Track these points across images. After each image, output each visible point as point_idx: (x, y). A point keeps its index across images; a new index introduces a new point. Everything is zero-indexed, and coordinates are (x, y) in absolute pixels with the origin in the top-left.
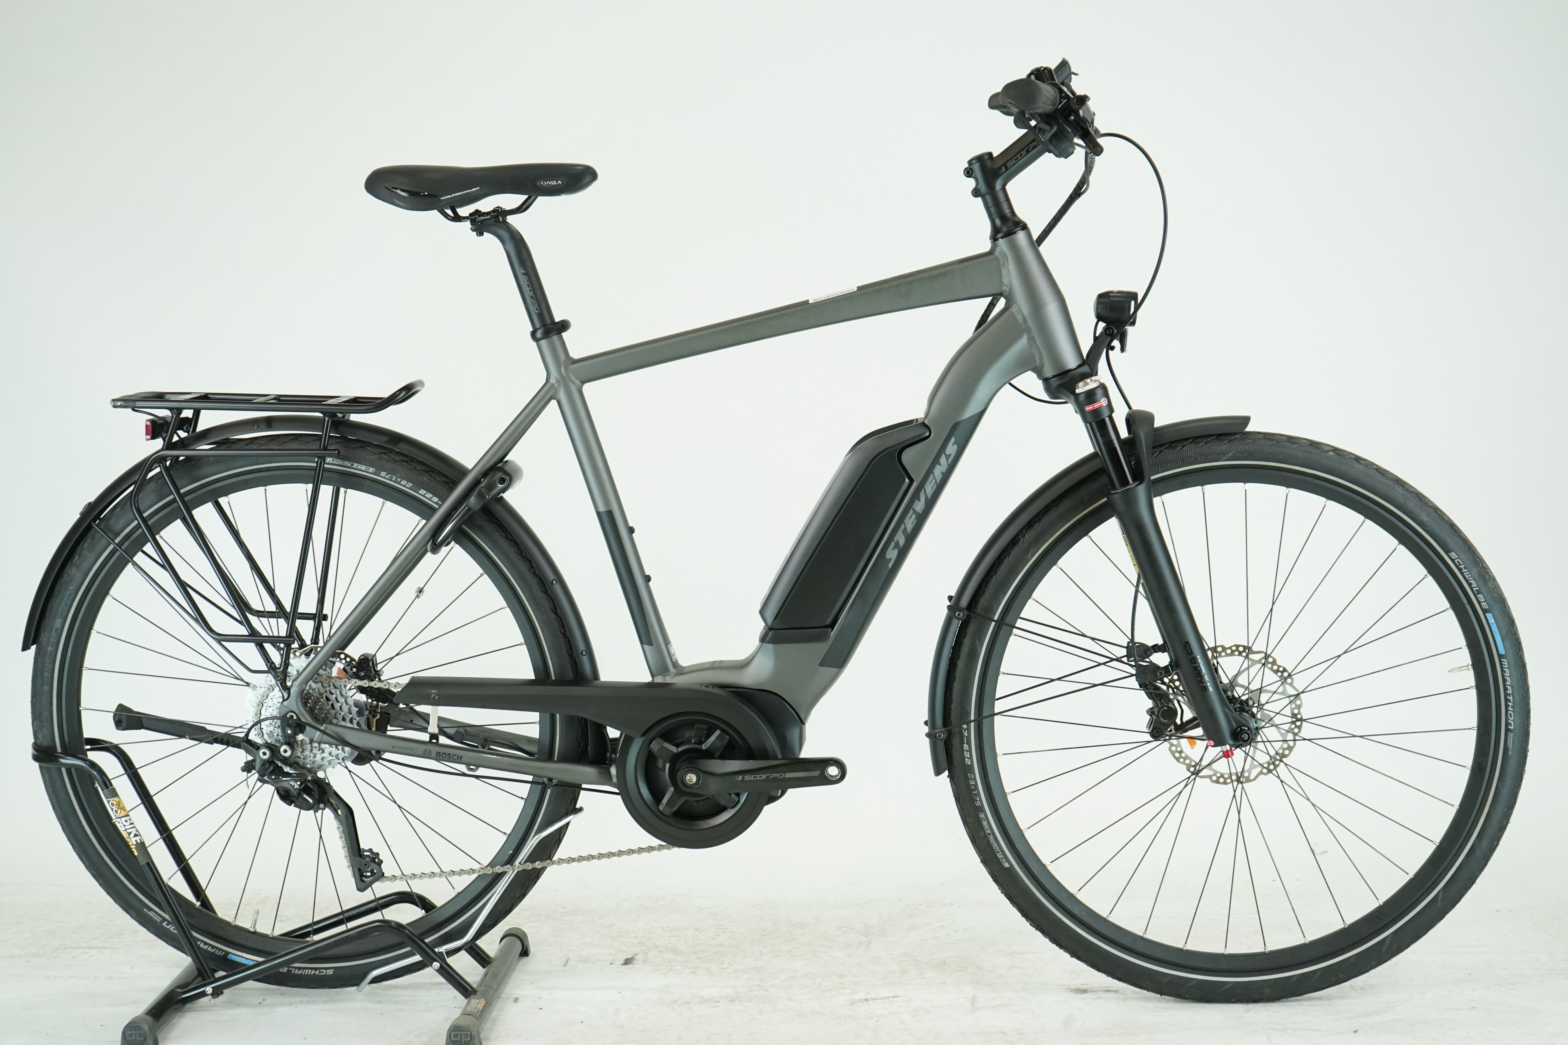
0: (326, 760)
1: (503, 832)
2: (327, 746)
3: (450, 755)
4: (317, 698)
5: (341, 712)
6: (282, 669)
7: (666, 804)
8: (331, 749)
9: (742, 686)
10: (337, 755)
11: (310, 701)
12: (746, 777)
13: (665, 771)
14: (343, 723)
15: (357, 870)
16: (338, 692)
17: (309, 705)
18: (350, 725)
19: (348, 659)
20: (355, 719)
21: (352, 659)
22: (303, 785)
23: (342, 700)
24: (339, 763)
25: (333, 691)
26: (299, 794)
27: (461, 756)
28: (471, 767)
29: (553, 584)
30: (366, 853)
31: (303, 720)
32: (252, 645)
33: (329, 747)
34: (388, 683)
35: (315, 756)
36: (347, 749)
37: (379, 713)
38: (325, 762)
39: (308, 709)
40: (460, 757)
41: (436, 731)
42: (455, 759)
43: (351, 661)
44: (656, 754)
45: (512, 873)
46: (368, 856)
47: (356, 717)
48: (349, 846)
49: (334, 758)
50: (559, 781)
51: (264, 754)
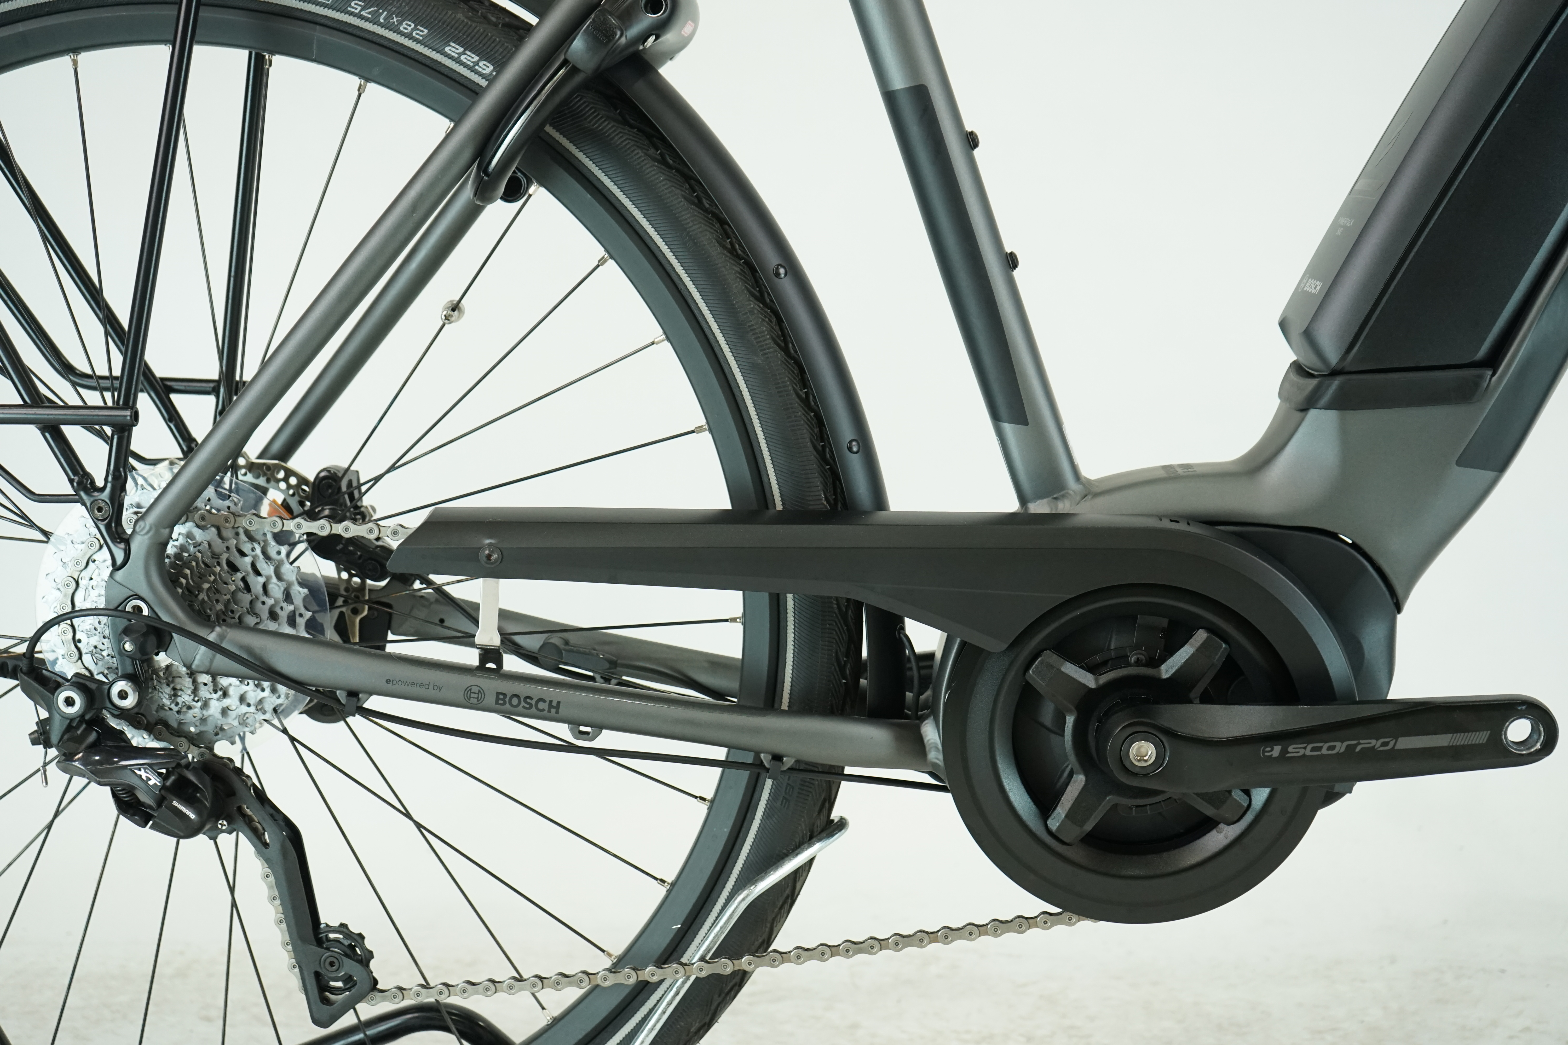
0: (232, 714)
1: (659, 877)
2: (233, 681)
3: (531, 698)
4: (203, 562)
5: (265, 599)
6: (108, 490)
7: (1067, 816)
8: (244, 688)
9: (1257, 521)
10: (261, 701)
11: (188, 572)
12: (1290, 749)
13: (1063, 736)
14: (272, 626)
15: (312, 975)
16: (258, 551)
17: (183, 581)
18: (288, 630)
19: (293, 481)
20: (301, 615)
21: (302, 480)
22: (173, 778)
23: (267, 569)
24: (265, 720)
25: (246, 547)
26: (161, 801)
27: (559, 703)
28: (582, 728)
29: (778, 275)
30: (332, 936)
31: (165, 618)
32: (32, 432)
33: (238, 683)
34: (378, 525)
35: (206, 705)
36: (282, 689)
37: (367, 602)
38: (232, 721)
39: (180, 591)
40: (554, 704)
41: (495, 641)
42: (543, 710)
43: (298, 486)
44: (1042, 692)
45: (684, 983)
46: (337, 941)
47: (303, 611)
48: (293, 923)
49: (252, 709)
50: (798, 761)
51: (69, 702)
